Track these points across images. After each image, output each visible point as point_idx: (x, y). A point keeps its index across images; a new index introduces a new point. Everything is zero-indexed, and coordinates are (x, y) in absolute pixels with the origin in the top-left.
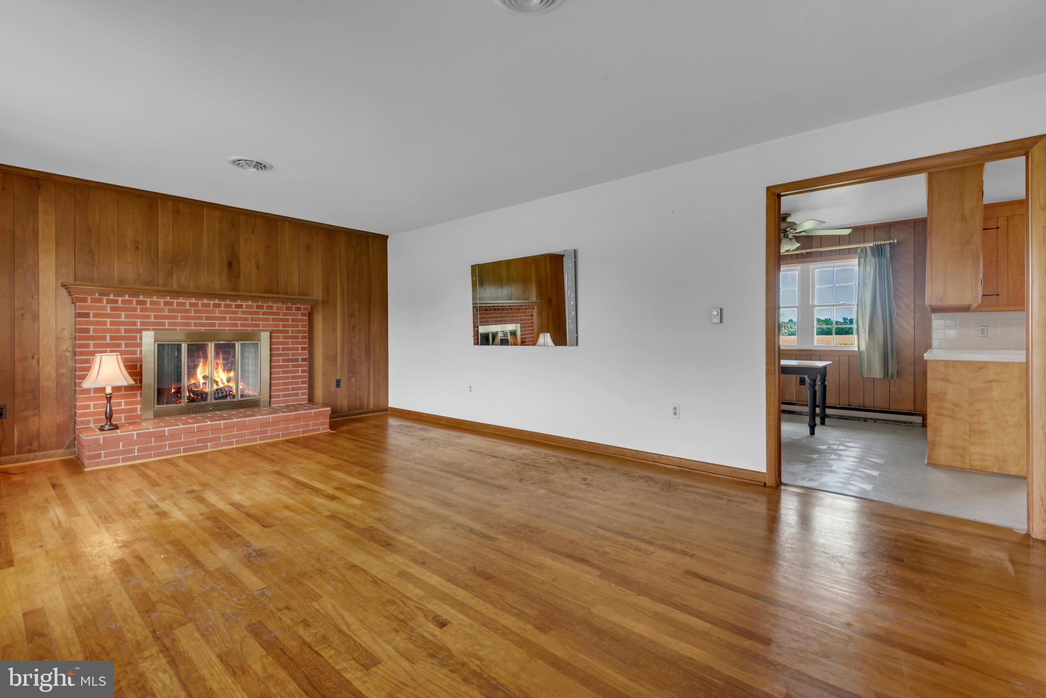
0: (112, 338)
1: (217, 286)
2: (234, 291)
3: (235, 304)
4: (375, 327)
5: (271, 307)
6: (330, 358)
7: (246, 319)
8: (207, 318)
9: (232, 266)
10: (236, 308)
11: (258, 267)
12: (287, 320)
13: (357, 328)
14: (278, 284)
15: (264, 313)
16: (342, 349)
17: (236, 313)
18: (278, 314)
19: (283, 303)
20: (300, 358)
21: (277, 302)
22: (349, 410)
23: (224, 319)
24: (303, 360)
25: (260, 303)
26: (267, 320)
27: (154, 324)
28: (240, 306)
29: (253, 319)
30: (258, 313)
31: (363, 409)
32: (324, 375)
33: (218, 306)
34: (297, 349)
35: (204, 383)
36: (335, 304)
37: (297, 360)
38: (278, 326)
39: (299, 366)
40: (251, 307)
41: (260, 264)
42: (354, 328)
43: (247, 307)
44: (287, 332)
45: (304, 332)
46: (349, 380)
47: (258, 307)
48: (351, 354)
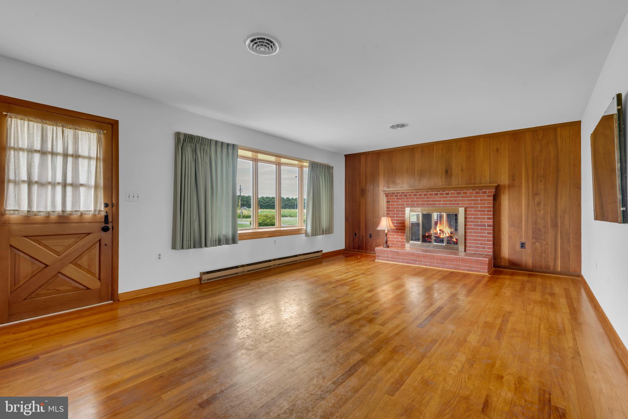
0: (397, 211)
1: (440, 184)
2: (449, 185)
3: (445, 193)
4: (563, 203)
5: (466, 193)
6: (516, 225)
7: (452, 201)
8: (432, 201)
9: (448, 173)
10: (445, 195)
11: (462, 170)
12: (477, 200)
13: (542, 203)
15: (462, 197)
16: (527, 221)
17: (446, 197)
18: (471, 197)
19: (473, 190)
20: (486, 224)
21: (469, 190)
22: (533, 267)
23: (440, 201)
24: (489, 226)
25: (459, 191)
26: (464, 200)
27: (410, 204)
28: (448, 194)
29: (455, 201)
30: (458, 197)
31: (549, 269)
32: (510, 238)
33: (436, 194)
34: (484, 218)
35: (440, 233)
36: (520, 187)
37: (484, 226)
38: (470, 204)
39: (485, 230)
40: (453, 194)
41: (464, 168)
42: (539, 204)
43: (452, 194)
44: (477, 207)
45: (489, 207)
46: (534, 244)
47: (458, 193)
48: (536, 224)
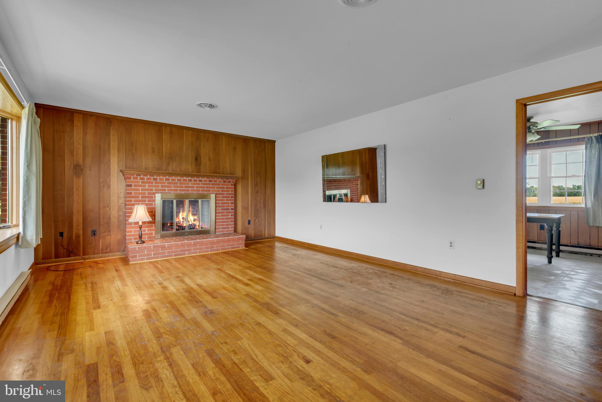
0: (142, 197)
1: (190, 170)
2: (198, 173)
3: (199, 180)
4: (268, 191)
5: (216, 181)
6: (245, 208)
7: (204, 187)
8: (186, 187)
9: (197, 159)
10: (199, 181)
11: (210, 160)
12: (224, 188)
13: (259, 193)
14: (219, 169)
15: (213, 184)
16: (251, 204)
17: (199, 184)
18: (219, 185)
19: (222, 179)
20: (230, 208)
21: (219, 178)
22: (255, 237)
23: (193, 187)
24: (232, 209)
25: (211, 179)
26: (214, 188)
27: (160, 190)
28: (201, 181)
29: (207, 187)
30: (209, 184)
31: (262, 236)
32: (242, 217)
33: (190, 180)
34: (228, 203)
35: (183, 221)
36: (248, 179)
37: (228, 209)
38: (219, 191)
39: (229, 212)
40: (206, 181)
41: (211, 158)
42: (257, 192)
43: (205, 181)
44: (224, 194)
45: (232, 194)
46: (255, 220)
47: (210, 181)
48: (256, 206)
